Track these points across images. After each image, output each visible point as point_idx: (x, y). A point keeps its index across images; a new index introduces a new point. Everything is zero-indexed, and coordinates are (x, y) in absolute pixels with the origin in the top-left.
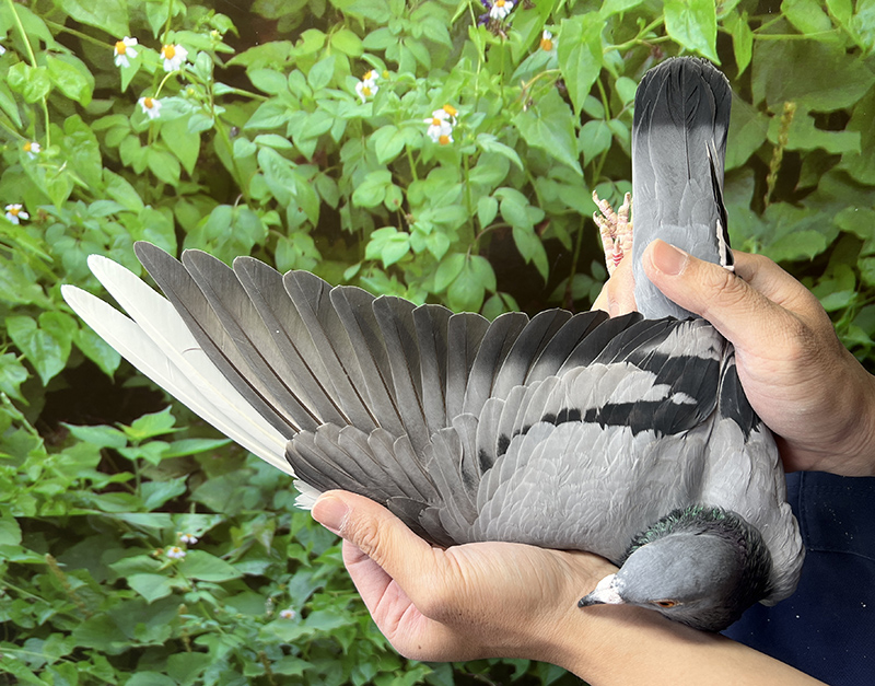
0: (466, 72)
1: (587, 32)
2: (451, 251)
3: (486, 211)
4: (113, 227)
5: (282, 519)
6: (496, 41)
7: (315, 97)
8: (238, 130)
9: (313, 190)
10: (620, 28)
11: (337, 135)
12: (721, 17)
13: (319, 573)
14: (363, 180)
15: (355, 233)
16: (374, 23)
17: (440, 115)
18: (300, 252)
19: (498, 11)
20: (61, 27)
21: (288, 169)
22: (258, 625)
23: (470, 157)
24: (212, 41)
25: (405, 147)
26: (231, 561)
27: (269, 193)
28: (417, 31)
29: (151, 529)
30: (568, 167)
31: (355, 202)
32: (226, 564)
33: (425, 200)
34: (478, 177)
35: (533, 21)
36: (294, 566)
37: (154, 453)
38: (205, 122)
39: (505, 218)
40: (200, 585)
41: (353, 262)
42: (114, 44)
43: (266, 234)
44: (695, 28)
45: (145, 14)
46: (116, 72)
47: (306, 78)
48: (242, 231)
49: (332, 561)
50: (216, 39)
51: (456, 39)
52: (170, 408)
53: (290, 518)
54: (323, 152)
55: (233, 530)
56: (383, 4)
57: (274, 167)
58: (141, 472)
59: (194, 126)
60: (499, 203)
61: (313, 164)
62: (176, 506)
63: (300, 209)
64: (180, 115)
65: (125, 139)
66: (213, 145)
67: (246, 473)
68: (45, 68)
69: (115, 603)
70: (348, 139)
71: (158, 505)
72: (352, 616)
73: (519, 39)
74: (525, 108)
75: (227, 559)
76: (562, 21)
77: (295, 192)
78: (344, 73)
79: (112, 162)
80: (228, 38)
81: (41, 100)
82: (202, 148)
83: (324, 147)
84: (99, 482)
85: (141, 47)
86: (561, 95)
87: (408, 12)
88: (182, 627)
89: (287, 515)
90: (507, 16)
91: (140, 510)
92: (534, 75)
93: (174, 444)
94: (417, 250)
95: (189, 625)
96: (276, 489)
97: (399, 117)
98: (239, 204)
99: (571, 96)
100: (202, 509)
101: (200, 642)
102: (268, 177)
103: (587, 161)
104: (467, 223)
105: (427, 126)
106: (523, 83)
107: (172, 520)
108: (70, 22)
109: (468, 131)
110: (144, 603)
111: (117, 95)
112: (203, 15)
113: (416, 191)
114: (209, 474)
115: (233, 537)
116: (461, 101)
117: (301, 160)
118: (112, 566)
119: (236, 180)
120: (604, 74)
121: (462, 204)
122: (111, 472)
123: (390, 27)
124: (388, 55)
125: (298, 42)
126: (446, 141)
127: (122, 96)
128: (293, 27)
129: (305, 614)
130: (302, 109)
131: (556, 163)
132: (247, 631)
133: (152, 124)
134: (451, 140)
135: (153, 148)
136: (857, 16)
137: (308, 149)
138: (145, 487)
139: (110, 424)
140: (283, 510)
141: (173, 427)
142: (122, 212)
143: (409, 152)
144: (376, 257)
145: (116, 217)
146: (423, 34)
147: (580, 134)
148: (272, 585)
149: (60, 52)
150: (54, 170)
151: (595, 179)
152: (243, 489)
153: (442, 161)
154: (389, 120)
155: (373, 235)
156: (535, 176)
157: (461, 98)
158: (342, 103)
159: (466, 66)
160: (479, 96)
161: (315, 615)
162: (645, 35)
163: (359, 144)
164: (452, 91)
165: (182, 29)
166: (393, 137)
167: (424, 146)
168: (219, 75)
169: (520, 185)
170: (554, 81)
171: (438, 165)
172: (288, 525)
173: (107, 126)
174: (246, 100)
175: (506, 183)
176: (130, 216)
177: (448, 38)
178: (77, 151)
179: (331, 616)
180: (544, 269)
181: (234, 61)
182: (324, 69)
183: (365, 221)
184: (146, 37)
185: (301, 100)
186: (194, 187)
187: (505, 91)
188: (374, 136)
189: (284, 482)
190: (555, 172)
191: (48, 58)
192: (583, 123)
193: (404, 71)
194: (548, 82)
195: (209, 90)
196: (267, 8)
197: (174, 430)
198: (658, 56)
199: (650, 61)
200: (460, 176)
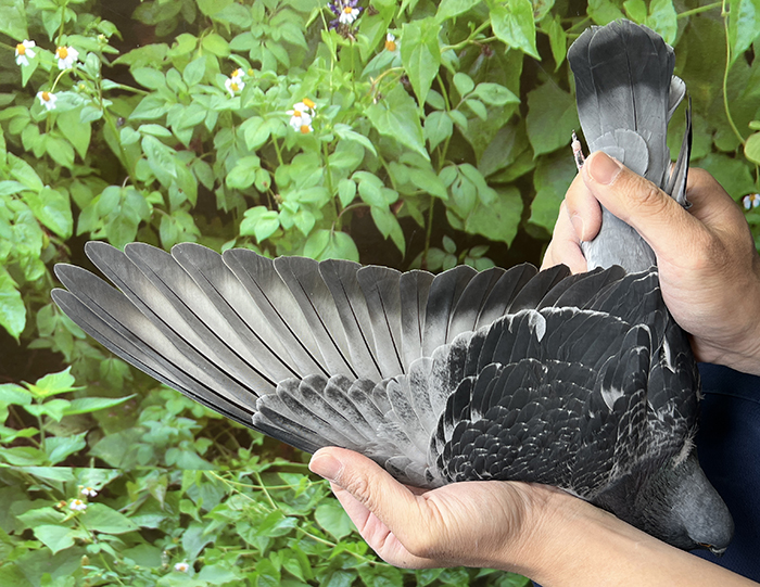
0: (321, 70)
1: (426, 34)
2: (316, 228)
3: (346, 192)
4: (17, 204)
5: (173, 475)
6: (346, 43)
7: (190, 92)
8: (123, 120)
9: (191, 173)
10: (454, 31)
11: (210, 125)
12: (538, 20)
13: (210, 528)
14: (235, 165)
15: (230, 212)
16: (239, 28)
17: (301, 107)
18: (181, 229)
19: (348, 16)
21: (169, 155)
22: (154, 577)
23: (329, 144)
24: (99, 43)
25: (271, 136)
26: (128, 514)
27: (152, 176)
28: (276, 35)
29: (55, 482)
30: (416, 153)
31: (229, 184)
32: (123, 517)
33: (291, 182)
34: (338, 161)
35: (378, 26)
36: (185, 521)
37: (56, 410)
38: (95, 113)
39: (363, 198)
40: (101, 537)
41: (229, 238)
42: (15, 46)
43: (151, 212)
44: (517, 30)
45: (41, 20)
46: (17, 70)
47: (181, 76)
48: (129, 209)
49: (220, 517)
50: (103, 42)
51: (311, 42)
52: (70, 368)
53: (180, 475)
54: (199, 141)
55: (129, 484)
56: (244, 10)
57: (157, 153)
58: (45, 427)
59: (85, 117)
60: (357, 185)
61: (190, 150)
62: (77, 460)
63: (180, 190)
64: (73, 107)
65: (26, 127)
66: (102, 134)
67: (140, 431)
69: (22, 553)
70: (220, 128)
71: (61, 459)
72: (241, 571)
73: (366, 41)
74: (375, 101)
75: (125, 512)
76: (403, 25)
77: (175, 175)
78: (215, 71)
79: (16, 148)
80: (112, 41)
82: (93, 136)
83: (200, 136)
84: (6, 437)
85: (39, 49)
86: (406, 89)
87: (268, 18)
88: (85, 577)
89: (178, 472)
90: (354, 21)
91: (44, 464)
92: (381, 73)
93: (75, 402)
94: (286, 227)
95: (91, 576)
96: (168, 446)
97: (264, 109)
98: (127, 185)
99: (415, 91)
100: (100, 464)
102: (151, 160)
103: (432, 148)
104: (329, 203)
105: (289, 117)
106: (372, 79)
107: (74, 473)
109: (326, 122)
110: (49, 553)
111: (19, 89)
112: (91, 21)
113: (283, 174)
114: (106, 431)
115: (129, 491)
116: (318, 95)
117: (179, 147)
118: (18, 517)
119: (124, 163)
120: (443, 71)
121: (324, 186)
122: (18, 428)
123: (253, 31)
124: (251, 56)
125: (174, 45)
126: (307, 130)
127: (23, 90)
128: (169, 31)
129: (197, 567)
130: (179, 102)
131: (406, 149)
132: (144, 583)
133: (49, 114)
134: (311, 130)
135: (50, 135)
136: (651, 17)
137: (185, 137)
138: (49, 441)
139: (17, 382)
140: (174, 467)
141: (73, 386)
142: (25, 191)
143: (274, 140)
144: (250, 233)
145: (19, 196)
146: (282, 37)
147: (425, 123)
148: (166, 538)
151: (441, 163)
152: (137, 445)
153: (304, 148)
154: (255, 112)
155: (246, 214)
156: (388, 161)
157: (318, 92)
158: (213, 97)
159: (321, 65)
160: (334, 91)
161: (207, 569)
162: (475, 37)
163: (229, 134)
164: (310, 86)
165: (73, 33)
166: (260, 126)
167: (287, 134)
168: (106, 72)
169: (374, 169)
170: (399, 77)
171: (301, 151)
172: (179, 480)
173: (11, 116)
174: (130, 94)
175: (362, 168)
176: (31, 194)
177: (303, 40)
179: (221, 571)
180: (401, 245)
181: (119, 60)
182: (197, 68)
183: (238, 201)
184: (43, 40)
185: (178, 95)
186: (87, 170)
187: (356, 87)
188: (243, 126)
189: (174, 441)
190: (405, 158)
192: (427, 114)
193: (267, 69)
194: (393, 78)
195: (98, 86)
196: (145, 15)
197: (73, 389)
198: (487, 54)
199: (481, 59)
200: (321, 161)
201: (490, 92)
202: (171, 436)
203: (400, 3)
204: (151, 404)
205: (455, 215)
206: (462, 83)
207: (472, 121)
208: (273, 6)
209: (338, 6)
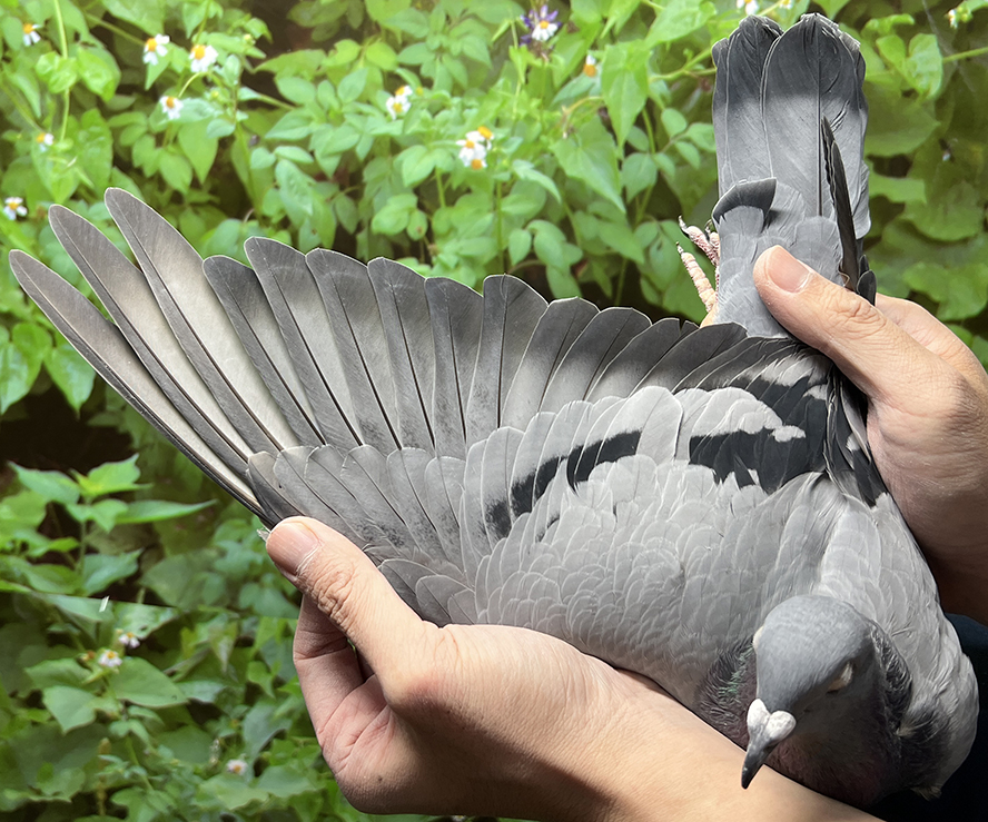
0: (504, 94)
1: (632, 59)
3: (518, 245)
5: (246, 624)
6: (538, 63)
7: (344, 109)
8: (258, 138)
9: (330, 210)
10: (667, 58)
11: (362, 152)
13: (284, 708)
14: (384, 204)
16: (412, 37)
17: (475, 137)
19: (543, 31)
20: (97, 21)
21: (305, 186)
22: (197, 779)
23: (504, 184)
24: (244, 44)
25: (434, 170)
26: (178, 677)
27: (282, 211)
28: (456, 48)
29: (85, 621)
30: (610, 203)
31: (375, 227)
32: (170, 681)
33: (452, 230)
34: (511, 206)
35: (577, 45)
36: (253, 695)
37: (107, 515)
38: (225, 128)
39: (539, 254)
40: (133, 711)
42: (145, 41)
45: (181, 13)
46: (142, 69)
47: (335, 89)
51: (496, 59)
52: (135, 457)
53: (256, 624)
55: (185, 633)
56: (421, 16)
57: (292, 182)
58: (89, 539)
59: (213, 130)
60: (533, 236)
61: (333, 182)
62: (121, 591)
63: (314, 232)
64: (201, 118)
65: (140, 138)
66: (230, 153)
67: (211, 553)
68: (73, 60)
69: (21, 727)
70: (373, 157)
71: (100, 587)
72: (319, 779)
73: (561, 63)
74: (565, 135)
75: (172, 675)
77: (310, 211)
78: (376, 87)
79: (123, 163)
80: (260, 43)
81: (63, 92)
82: (219, 155)
83: (347, 165)
84: (35, 548)
85: (173, 46)
86: (604, 124)
87: (448, 28)
88: (101, 774)
89: (253, 620)
90: (550, 38)
91: (77, 593)
92: (576, 102)
93: (133, 505)
95: (109, 771)
96: (245, 580)
97: (430, 136)
98: (252, 218)
99: (615, 126)
100: (152, 599)
101: (119, 800)
102: (283, 192)
103: (630, 196)
104: (496, 258)
105: (459, 148)
106: (564, 108)
107: (113, 610)
108: (108, 17)
110: (58, 730)
111: (139, 91)
112: (239, 18)
113: (442, 218)
114: (167, 551)
115: (183, 642)
116: (498, 123)
117: (320, 177)
118: (29, 671)
119: (249, 192)
120: (650, 105)
121: (492, 236)
122: (53, 535)
123: (428, 42)
124: (424, 71)
125: (331, 52)
126: (479, 165)
127: (145, 94)
128: (328, 36)
129: (259, 768)
130: (328, 121)
131: (596, 196)
132: (181, 788)
133: (170, 125)
134: (484, 165)
135: (167, 150)
136: (912, 59)
137: (329, 165)
138: (89, 561)
139: (65, 471)
140: (247, 612)
141: (137, 482)
143: (438, 176)
146: (462, 51)
147: (624, 166)
148: (223, 720)
149: (93, 45)
150: (61, 165)
151: (639, 216)
152: (204, 575)
153: (473, 187)
154: (419, 139)
156: (574, 209)
157: (498, 120)
158: (370, 119)
159: (505, 87)
160: (517, 120)
161: (272, 771)
162: (693, 67)
163: (385, 163)
164: (488, 112)
165: (216, 30)
166: (421, 158)
167: (455, 169)
168: (246, 79)
169: (557, 217)
170: (596, 108)
171: (469, 191)
172: (253, 633)
173: (125, 123)
174: (271, 107)
175: (542, 216)
177: (488, 57)
178: (91, 147)
179: (291, 776)
181: (263, 66)
182: (355, 82)
183: (384, 248)
184: (178, 36)
185: (328, 112)
186: (203, 197)
187: (544, 116)
188: (401, 156)
189: (255, 572)
190: (595, 207)
191: (80, 49)
192: (626, 155)
193: (439, 88)
194: (590, 108)
195: (233, 94)
196: (303, 16)
197: (136, 487)
198: (705, 89)
199: (697, 94)
200: (490, 206)
201: (705, 135)
202: (252, 565)
203: (605, 20)
204: (233, 516)
205: (652, 285)
206: (672, 120)
207: (681, 169)
208: (456, 13)
209: (533, 19)
